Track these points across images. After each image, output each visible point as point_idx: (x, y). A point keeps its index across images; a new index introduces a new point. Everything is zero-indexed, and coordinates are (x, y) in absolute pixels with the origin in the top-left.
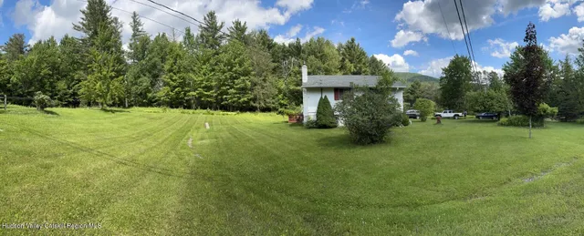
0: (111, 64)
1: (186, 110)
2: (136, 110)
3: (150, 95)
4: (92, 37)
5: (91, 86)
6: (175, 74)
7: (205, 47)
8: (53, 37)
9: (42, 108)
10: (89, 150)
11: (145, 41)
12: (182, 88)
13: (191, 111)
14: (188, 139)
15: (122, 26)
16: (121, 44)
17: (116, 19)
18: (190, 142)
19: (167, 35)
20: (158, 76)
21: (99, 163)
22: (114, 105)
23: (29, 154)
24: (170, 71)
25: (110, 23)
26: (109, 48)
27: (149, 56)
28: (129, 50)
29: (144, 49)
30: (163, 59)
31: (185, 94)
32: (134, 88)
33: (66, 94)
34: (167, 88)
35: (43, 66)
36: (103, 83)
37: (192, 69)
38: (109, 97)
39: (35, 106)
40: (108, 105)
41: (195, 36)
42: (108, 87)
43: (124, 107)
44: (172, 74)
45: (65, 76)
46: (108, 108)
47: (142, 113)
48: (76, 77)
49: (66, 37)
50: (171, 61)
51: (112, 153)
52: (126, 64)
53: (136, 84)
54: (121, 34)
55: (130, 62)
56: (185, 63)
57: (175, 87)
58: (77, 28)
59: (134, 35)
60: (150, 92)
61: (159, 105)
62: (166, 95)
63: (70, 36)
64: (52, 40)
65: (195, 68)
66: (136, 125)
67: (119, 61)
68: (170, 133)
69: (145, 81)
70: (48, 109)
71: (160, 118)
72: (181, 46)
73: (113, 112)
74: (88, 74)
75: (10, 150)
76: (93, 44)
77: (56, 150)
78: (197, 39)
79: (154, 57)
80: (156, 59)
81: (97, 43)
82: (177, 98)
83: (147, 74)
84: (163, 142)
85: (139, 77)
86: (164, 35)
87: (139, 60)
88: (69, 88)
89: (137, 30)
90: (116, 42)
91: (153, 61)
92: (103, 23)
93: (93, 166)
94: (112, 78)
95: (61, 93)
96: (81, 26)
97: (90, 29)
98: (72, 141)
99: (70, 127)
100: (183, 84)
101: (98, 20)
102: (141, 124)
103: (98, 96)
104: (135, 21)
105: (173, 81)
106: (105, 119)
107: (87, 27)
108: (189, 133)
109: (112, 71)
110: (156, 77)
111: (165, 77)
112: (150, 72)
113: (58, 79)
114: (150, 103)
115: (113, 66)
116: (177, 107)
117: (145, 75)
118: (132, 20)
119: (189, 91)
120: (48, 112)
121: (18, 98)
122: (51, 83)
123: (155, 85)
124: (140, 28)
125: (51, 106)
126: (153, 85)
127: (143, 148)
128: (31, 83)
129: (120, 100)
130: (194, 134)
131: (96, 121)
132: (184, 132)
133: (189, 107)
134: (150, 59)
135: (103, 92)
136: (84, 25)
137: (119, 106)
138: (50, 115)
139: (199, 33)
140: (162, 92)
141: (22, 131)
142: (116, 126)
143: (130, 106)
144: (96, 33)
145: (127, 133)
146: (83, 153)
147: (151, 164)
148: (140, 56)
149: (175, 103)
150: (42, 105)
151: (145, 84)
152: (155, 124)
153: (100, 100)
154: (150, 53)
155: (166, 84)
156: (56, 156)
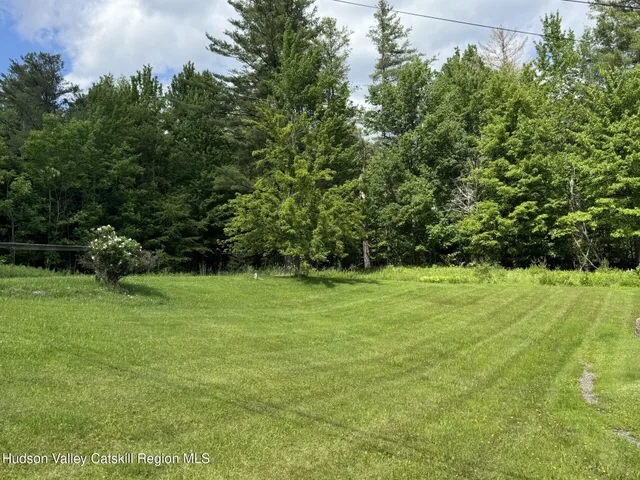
0: (321, 147)
1: (559, 274)
2: (396, 277)
3: (434, 230)
4: (261, 72)
5: (265, 208)
6: (512, 160)
7: (618, 62)
8: (148, 71)
9: (113, 276)
10: (270, 408)
11: (416, 78)
12: (541, 202)
13: (576, 276)
14: (578, 373)
15: (346, 41)
16: (344, 90)
17: (330, 23)
18: (586, 384)
19: (480, 52)
20: (456, 174)
21: (305, 450)
22: (331, 262)
23: (80, 427)
24: (497, 153)
25: (313, 35)
26: (312, 103)
27: (429, 117)
28: (369, 107)
29: (412, 99)
30: (472, 124)
31: (550, 223)
32: (386, 211)
33: (186, 233)
34: (492, 206)
35: (116, 151)
36: (298, 200)
37: (571, 141)
38: (316, 239)
39: (90, 272)
40: (314, 264)
41: (578, 36)
42: (314, 211)
43: (361, 268)
44: (502, 161)
45: (185, 180)
46: (314, 273)
47: (412, 286)
48: (218, 182)
49: (189, 71)
50: (500, 124)
51: (339, 416)
52: (362, 146)
53: (392, 199)
54: (344, 64)
55: (371, 137)
56: (547, 124)
57: (515, 201)
58: (218, 48)
59: (383, 65)
60: (434, 220)
61: (465, 259)
62: (487, 227)
63: (199, 70)
64: (146, 78)
65: (582, 137)
66: (400, 322)
67: (342, 136)
68: (514, 351)
69: (420, 189)
70: (131, 280)
71: (474, 301)
72: (527, 76)
73: (329, 283)
74: (253, 176)
75: (15, 420)
76: (266, 93)
77: (167, 415)
78: (585, 45)
79: (441, 119)
80: (452, 124)
81: (277, 90)
82: (522, 237)
83: (423, 168)
84: (491, 381)
85: (400, 179)
86: (470, 53)
87: (399, 130)
88: (197, 214)
89: (392, 49)
90: (331, 85)
91: (441, 129)
92: (295, 36)
93: (290, 461)
94: (324, 185)
95: (172, 230)
96: (231, 42)
97: (258, 52)
98: (214, 380)
99: (204, 334)
100: (540, 191)
101: (282, 27)
102: (416, 319)
103: (286, 236)
104: (384, 26)
105: (508, 181)
106: (307, 305)
107: (247, 47)
108: (579, 354)
109: (323, 167)
110: (450, 175)
111: (480, 173)
112: (431, 163)
113: (163, 190)
114: (438, 254)
115: (327, 152)
116: (525, 265)
117: (417, 173)
118: (375, 23)
119: (565, 210)
120: (131, 290)
121: (32, 247)
122: (141, 200)
123: (449, 197)
124: (400, 43)
125: (141, 271)
126: (442, 198)
127: (434, 397)
128: (77, 200)
129: (348, 247)
130: (600, 358)
131: (281, 313)
132: (559, 347)
133: (566, 261)
134: (432, 126)
135: (299, 226)
136: (239, 40)
137: (346, 265)
138: (137, 298)
139: (594, 24)
140: (471, 218)
141: (50, 352)
142: (341, 328)
143: (378, 264)
144: (273, 61)
145: (378, 348)
146: (255, 419)
147: (467, 454)
148: (403, 120)
149: (518, 251)
150: (115, 268)
151: (416, 198)
152: (459, 322)
153: (289, 250)
154: (431, 109)
155: (485, 193)
156: (169, 432)
